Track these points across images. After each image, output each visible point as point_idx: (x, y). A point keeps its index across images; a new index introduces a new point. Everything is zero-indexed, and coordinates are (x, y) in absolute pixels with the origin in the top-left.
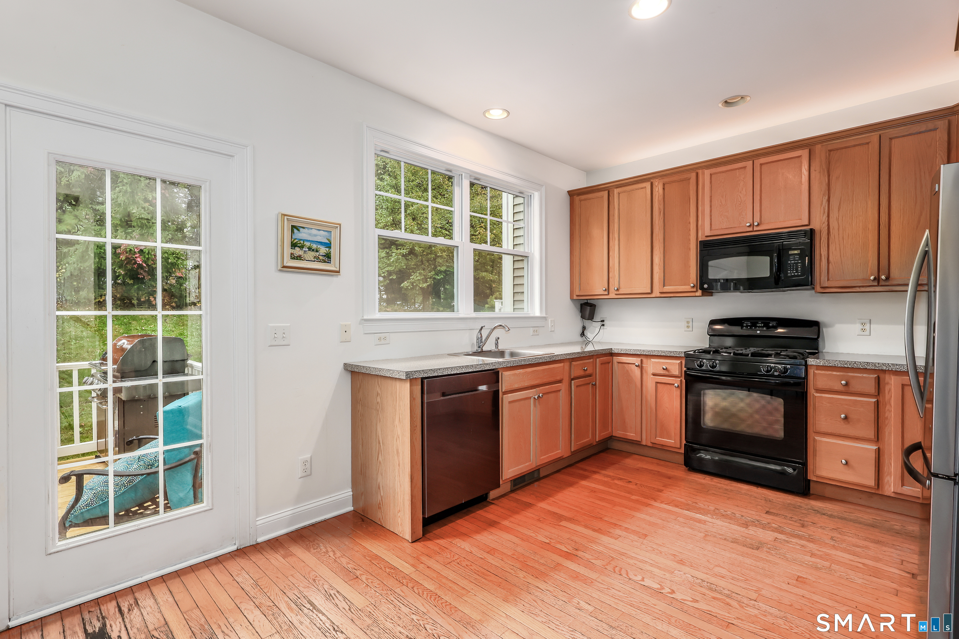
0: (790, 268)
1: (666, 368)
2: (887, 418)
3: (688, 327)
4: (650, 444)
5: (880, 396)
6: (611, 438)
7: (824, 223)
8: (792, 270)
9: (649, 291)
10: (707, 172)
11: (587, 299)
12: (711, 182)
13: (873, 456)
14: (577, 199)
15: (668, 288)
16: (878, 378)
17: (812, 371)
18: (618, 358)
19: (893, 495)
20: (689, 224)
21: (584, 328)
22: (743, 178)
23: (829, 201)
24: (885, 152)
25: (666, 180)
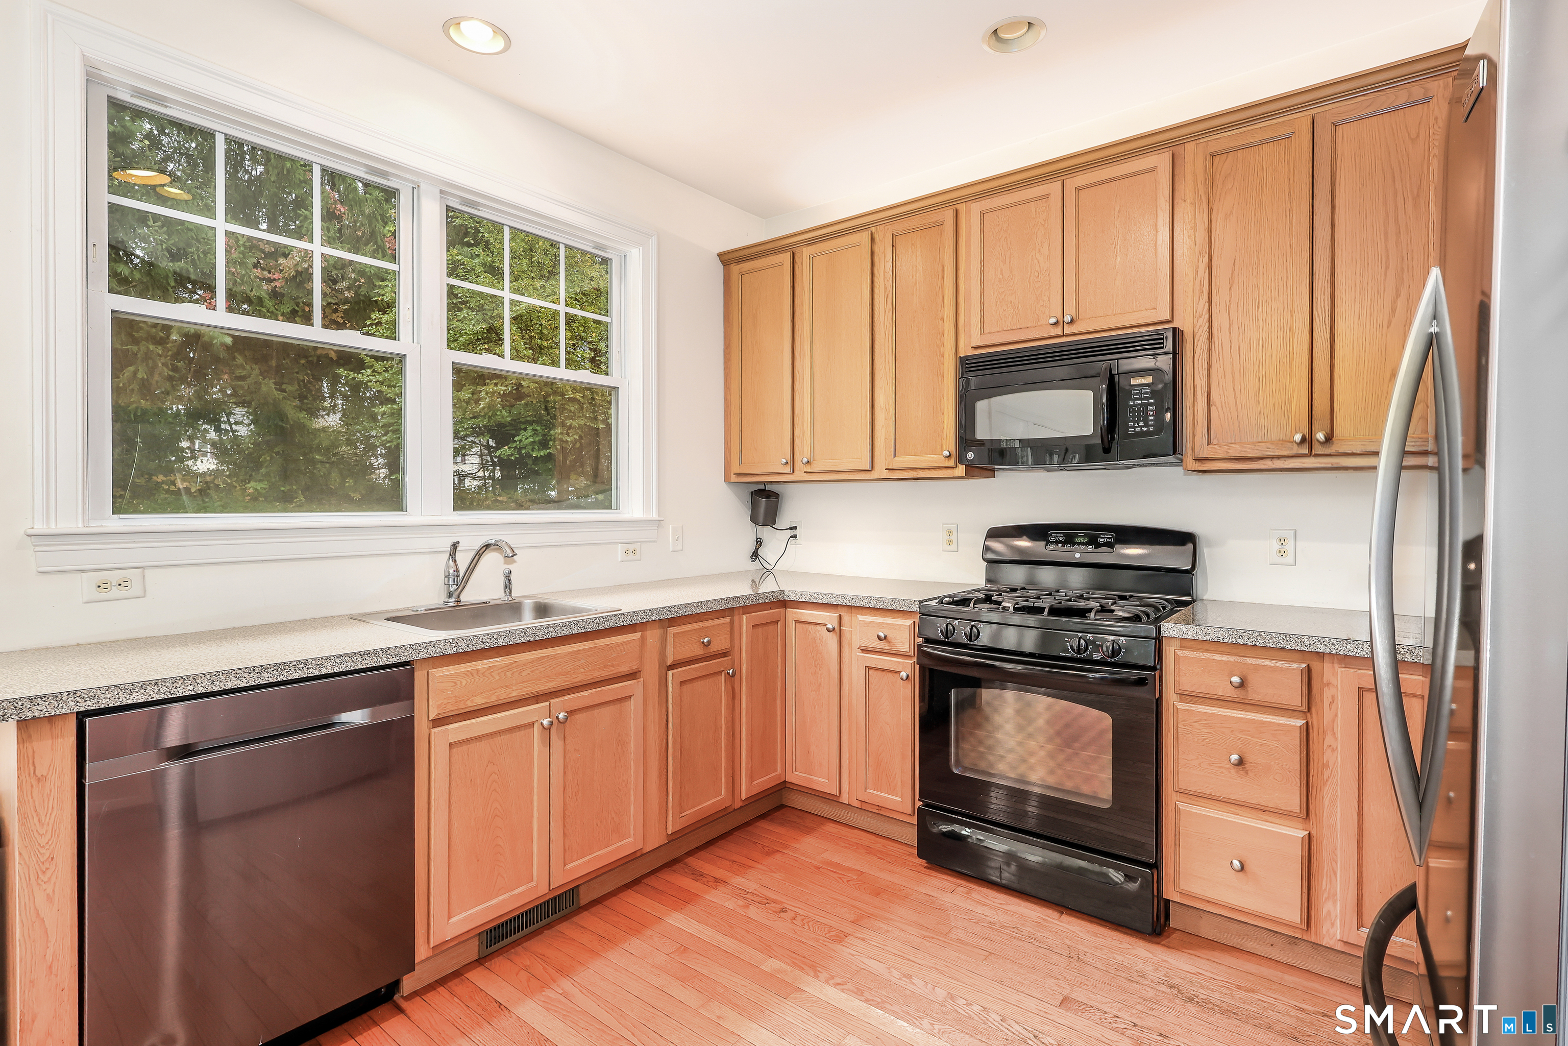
0: (1133, 417)
1: (886, 637)
2: (1325, 766)
3: (949, 542)
4: (856, 804)
5: (1311, 714)
6: (783, 787)
7: (1200, 317)
8: (1136, 421)
9: (867, 466)
10: (976, 207)
11: (764, 483)
12: (982, 230)
13: (1297, 852)
14: (735, 269)
15: (901, 461)
16: (1309, 669)
17: (1172, 649)
18: (795, 613)
19: (1339, 947)
20: (942, 322)
21: (759, 542)
22: (1045, 221)
23: (1210, 267)
24: (1323, 155)
25: (899, 226)
